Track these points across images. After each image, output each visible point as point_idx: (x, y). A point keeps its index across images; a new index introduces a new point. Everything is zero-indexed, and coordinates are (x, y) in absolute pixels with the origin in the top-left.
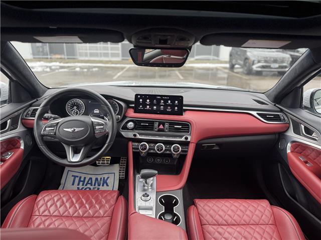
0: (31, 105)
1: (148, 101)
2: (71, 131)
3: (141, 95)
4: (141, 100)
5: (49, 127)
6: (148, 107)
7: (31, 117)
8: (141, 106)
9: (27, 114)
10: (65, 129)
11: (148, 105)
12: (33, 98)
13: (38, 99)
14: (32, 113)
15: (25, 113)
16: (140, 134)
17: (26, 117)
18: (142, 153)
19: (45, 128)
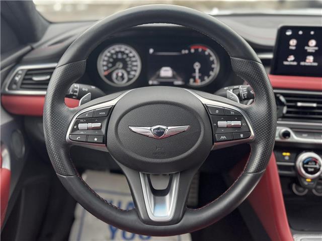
0: (19, 61)
1: (313, 43)
2: (151, 134)
3: (295, 29)
4: (293, 42)
5: (88, 120)
6: (310, 59)
7: (22, 88)
8: (292, 58)
9: (13, 82)
10: (133, 129)
11: (310, 54)
12: (23, 44)
13: (35, 45)
14: (24, 79)
15: (8, 81)
16: (299, 131)
17: (10, 88)
18: (305, 178)
19: (77, 123)
